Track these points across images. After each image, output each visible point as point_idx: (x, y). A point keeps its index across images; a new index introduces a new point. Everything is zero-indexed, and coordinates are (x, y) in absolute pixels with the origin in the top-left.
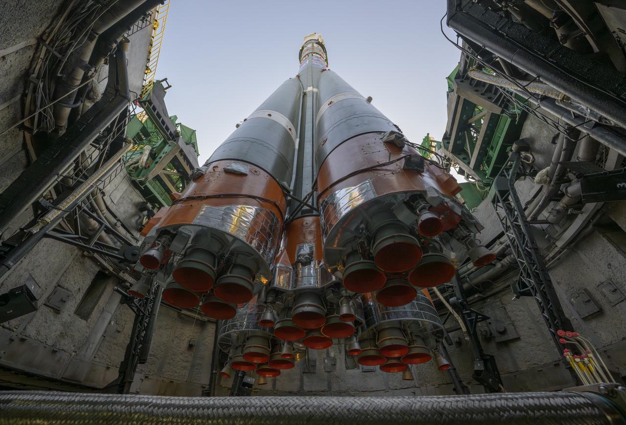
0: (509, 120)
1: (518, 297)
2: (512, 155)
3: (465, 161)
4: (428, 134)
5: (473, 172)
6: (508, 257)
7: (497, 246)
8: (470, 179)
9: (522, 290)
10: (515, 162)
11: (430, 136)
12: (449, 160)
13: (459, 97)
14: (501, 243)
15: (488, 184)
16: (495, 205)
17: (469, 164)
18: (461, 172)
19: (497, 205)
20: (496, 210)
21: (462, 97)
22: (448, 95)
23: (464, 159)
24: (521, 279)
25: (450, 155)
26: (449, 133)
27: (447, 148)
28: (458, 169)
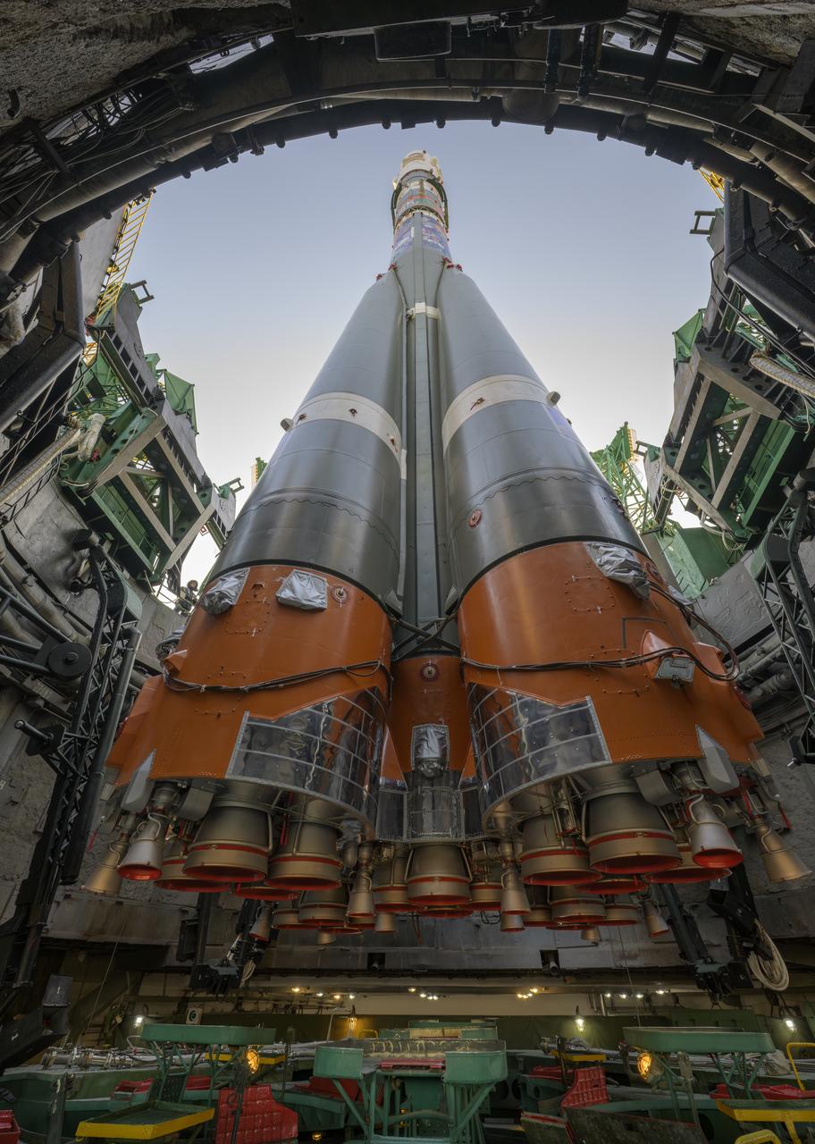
0: (792, 432)
1: (798, 763)
2: (792, 494)
3: (703, 491)
4: (626, 423)
5: (717, 514)
6: (774, 677)
7: (755, 656)
8: (706, 522)
9: (808, 754)
10: (798, 509)
11: (629, 427)
12: (671, 485)
13: (700, 377)
14: (765, 652)
15: (743, 539)
16: (763, 588)
17: (710, 497)
18: (691, 507)
19: (766, 587)
20: (765, 597)
21: (709, 378)
22: (676, 367)
23: (702, 487)
24: (809, 733)
25: (677, 478)
26: (675, 435)
27: (671, 464)
28: (686, 502)
